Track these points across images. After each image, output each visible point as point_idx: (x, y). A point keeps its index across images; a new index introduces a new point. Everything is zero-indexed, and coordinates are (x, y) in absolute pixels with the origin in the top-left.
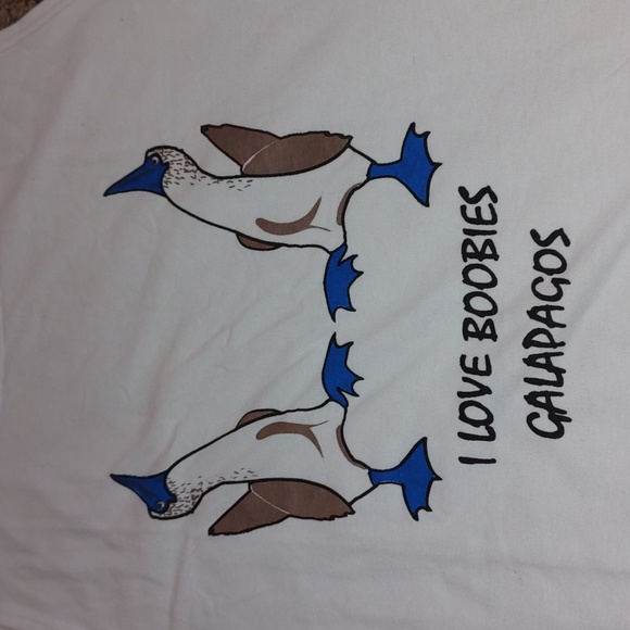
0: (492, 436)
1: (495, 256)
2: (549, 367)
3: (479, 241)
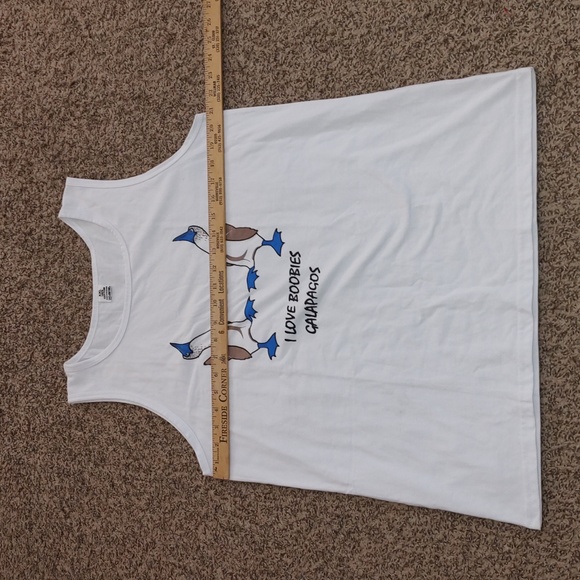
0: (295, 333)
1: (299, 274)
2: (313, 311)
3: (295, 269)
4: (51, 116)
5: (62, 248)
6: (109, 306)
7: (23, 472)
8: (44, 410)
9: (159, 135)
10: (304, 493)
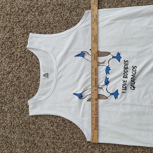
0: (126, 90)
1: (128, 69)
2: (133, 82)
3: (126, 67)
4: (22, 11)
5: (27, 59)
6: (47, 80)
7: (9, 141)
8: (18, 118)
9: (69, 18)
10: (129, 147)
